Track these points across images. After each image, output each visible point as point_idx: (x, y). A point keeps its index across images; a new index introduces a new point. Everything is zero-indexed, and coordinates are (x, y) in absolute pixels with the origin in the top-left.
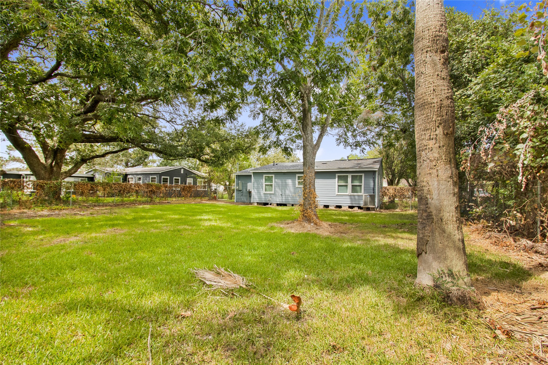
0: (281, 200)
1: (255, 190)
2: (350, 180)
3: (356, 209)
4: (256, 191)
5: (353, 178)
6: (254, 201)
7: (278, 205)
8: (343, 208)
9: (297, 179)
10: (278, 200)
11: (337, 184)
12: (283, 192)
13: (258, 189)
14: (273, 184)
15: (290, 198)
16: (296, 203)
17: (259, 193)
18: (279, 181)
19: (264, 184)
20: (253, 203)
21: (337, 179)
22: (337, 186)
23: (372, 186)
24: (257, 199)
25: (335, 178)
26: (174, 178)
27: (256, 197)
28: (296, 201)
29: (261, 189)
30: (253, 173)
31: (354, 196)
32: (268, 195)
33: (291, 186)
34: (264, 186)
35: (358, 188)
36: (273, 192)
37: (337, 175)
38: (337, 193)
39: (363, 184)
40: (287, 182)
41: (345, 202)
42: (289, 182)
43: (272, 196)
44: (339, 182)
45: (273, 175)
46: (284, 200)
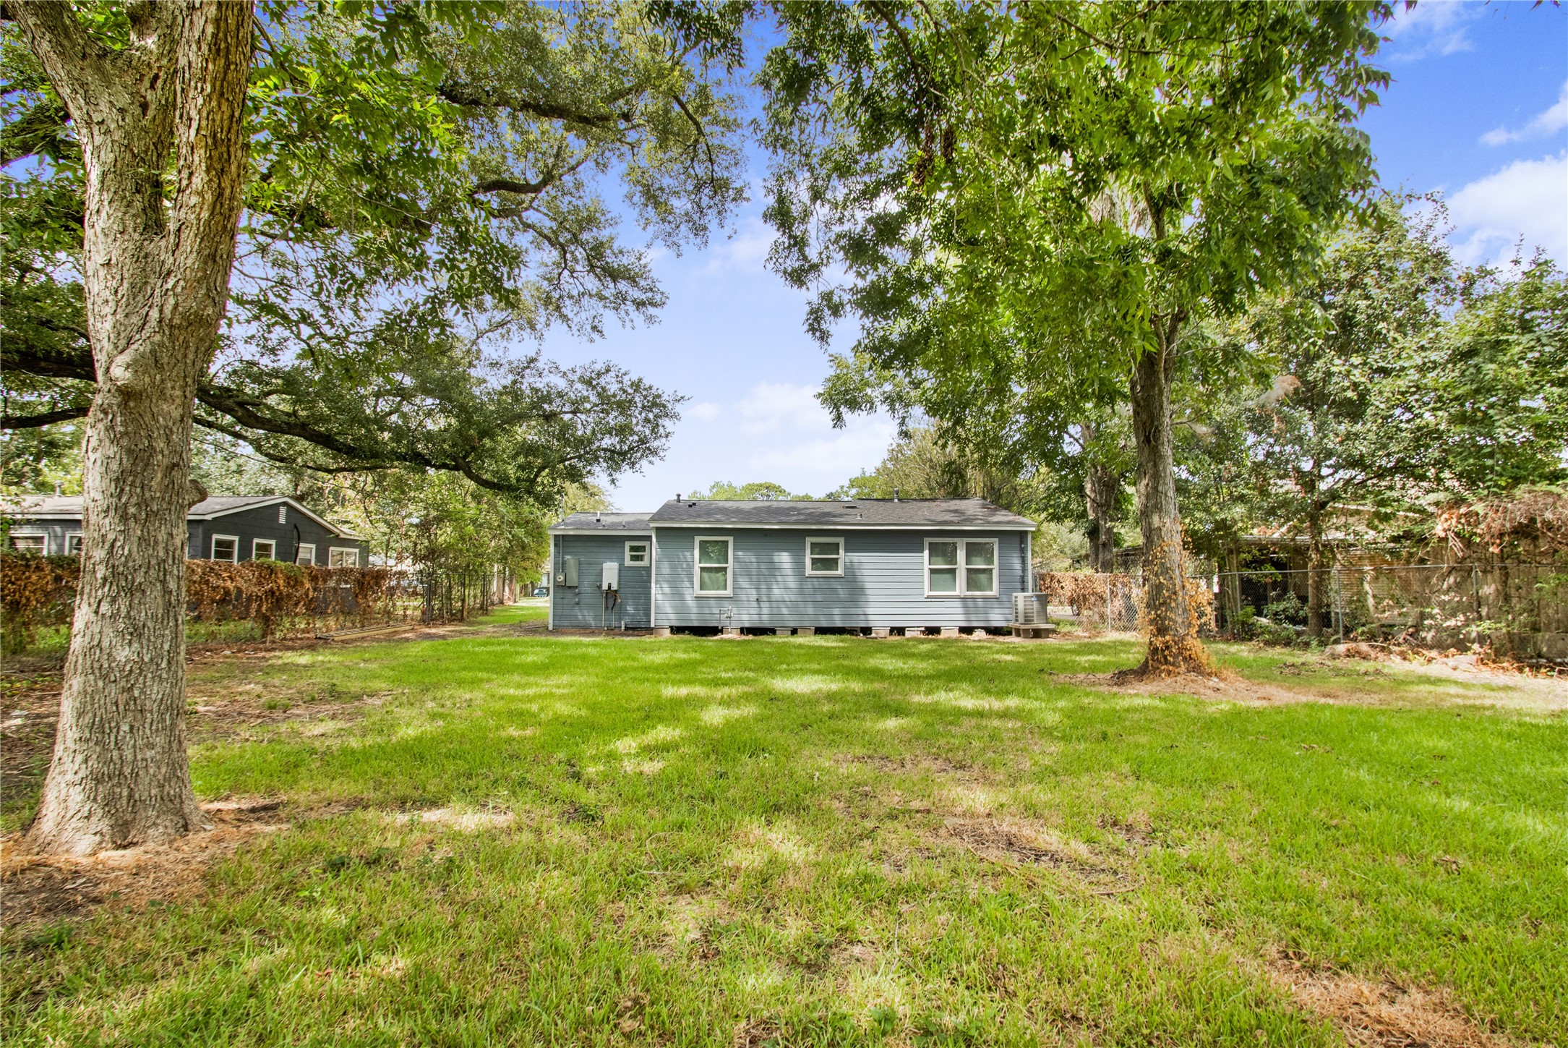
0: (756, 617)
1: (665, 585)
2: (961, 555)
3: (980, 634)
4: (667, 590)
5: (972, 551)
6: (660, 623)
7: (744, 631)
8: (944, 635)
9: (808, 551)
10: (745, 617)
11: (927, 566)
12: (764, 591)
13: (674, 581)
14: (730, 564)
15: (785, 611)
16: (806, 624)
17: (677, 595)
18: (749, 557)
19: (697, 566)
20: (658, 628)
21: (926, 552)
22: (926, 573)
23: (1020, 573)
24: (672, 616)
25: (922, 551)
26: (256, 541)
27: (669, 610)
28: (806, 618)
29: (687, 584)
30: (658, 529)
31: (973, 598)
32: (713, 602)
33: (789, 572)
34: (697, 571)
35: (983, 577)
36: (729, 592)
37: (927, 541)
38: (927, 592)
39: (995, 567)
40: (776, 559)
41: (950, 617)
42: (784, 559)
43: (726, 603)
44: (933, 559)
45: (730, 539)
46: (765, 617)
